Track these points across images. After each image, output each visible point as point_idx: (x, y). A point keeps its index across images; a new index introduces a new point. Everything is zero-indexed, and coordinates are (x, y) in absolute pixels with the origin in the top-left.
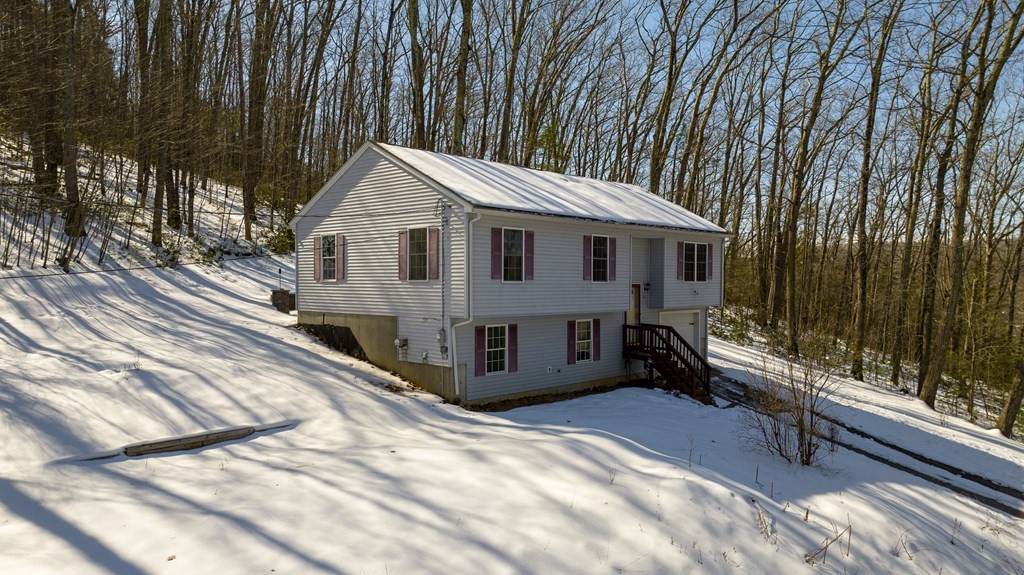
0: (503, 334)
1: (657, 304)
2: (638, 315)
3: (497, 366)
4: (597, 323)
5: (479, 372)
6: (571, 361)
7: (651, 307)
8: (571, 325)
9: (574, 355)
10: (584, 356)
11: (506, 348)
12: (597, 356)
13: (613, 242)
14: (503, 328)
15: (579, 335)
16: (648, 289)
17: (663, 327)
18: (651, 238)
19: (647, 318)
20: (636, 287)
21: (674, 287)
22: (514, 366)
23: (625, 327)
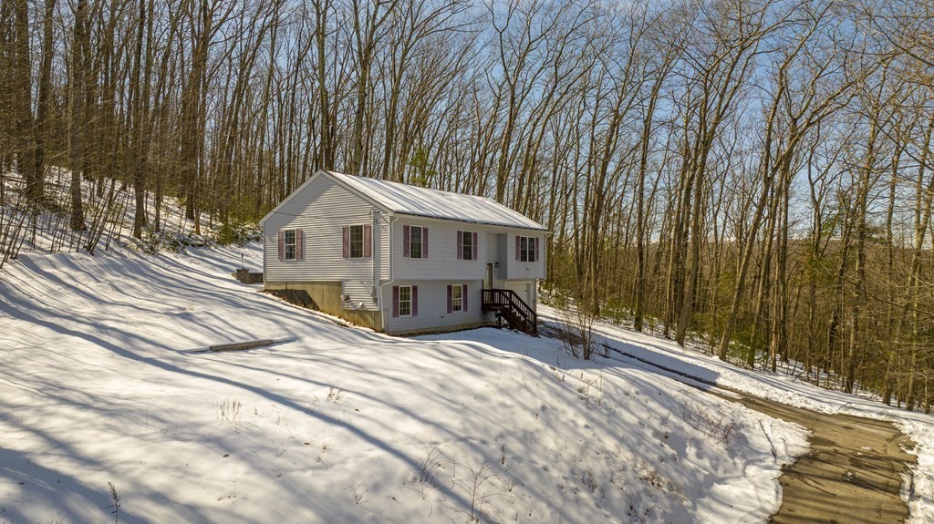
0: (409, 291)
1: (503, 276)
2: (491, 283)
3: (405, 312)
4: (465, 287)
5: (395, 314)
6: (449, 311)
7: (499, 278)
8: (450, 288)
9: (452, 308)
10: (457, 308)
11: (411, 301)
12: (465, 309)
13: (475, 235)
14: (409, 288)
15: (455, 294)
16: (497, 266)
17: (507, 291)
18: (499, 234)
19: (497, 285)
20: (490, 265)
21: (514, 266)
22: (415, 312)
23: (483, 291)
